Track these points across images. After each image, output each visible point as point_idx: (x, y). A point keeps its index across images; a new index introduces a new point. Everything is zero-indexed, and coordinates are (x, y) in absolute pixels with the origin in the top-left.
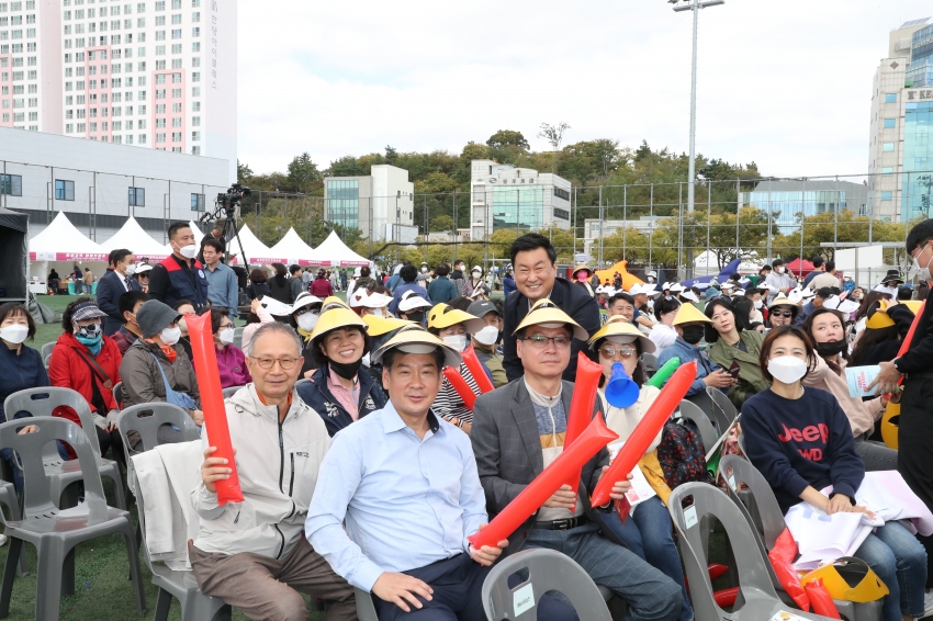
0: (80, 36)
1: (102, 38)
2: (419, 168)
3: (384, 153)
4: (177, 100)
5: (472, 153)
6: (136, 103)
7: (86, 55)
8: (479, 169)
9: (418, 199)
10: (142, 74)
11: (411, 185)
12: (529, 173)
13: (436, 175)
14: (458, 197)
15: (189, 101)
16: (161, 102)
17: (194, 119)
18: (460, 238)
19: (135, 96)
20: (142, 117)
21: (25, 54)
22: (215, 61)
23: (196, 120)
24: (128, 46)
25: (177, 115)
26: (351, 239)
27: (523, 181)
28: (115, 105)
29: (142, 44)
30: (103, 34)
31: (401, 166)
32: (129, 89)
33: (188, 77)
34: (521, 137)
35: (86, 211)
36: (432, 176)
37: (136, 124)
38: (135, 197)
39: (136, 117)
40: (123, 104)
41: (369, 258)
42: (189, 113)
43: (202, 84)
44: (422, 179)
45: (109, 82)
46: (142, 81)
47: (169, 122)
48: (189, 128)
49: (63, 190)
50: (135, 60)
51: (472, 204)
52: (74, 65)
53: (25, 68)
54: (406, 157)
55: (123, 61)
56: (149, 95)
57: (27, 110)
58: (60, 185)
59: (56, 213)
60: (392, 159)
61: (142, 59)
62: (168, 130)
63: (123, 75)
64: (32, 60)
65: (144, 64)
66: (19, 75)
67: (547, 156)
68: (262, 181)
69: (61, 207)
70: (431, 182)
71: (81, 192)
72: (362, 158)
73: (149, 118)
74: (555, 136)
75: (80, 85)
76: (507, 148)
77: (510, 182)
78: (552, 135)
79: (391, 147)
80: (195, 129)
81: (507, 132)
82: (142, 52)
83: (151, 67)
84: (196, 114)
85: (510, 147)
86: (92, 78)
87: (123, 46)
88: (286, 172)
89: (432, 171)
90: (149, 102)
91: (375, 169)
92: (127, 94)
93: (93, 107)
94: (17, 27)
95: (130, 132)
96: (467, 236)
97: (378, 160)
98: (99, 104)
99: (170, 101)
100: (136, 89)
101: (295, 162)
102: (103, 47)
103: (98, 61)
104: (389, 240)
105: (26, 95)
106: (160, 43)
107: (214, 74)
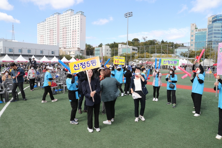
0: (62, 26)
10: (70, 31)
15: (77, 35)
19: (70, 35)
21: (55, 29)
22: (81, 29)
25: (75, 38)
28: (67, 36)
30: (65, 25)
33: (77, 31)
37: (70, 39)
39: (70, 38)
42: (77, 37)
43: (79, 32)
45: (66, 33)
47: (74, 39)
48: (77, 40)
50: (70, 29)
51: (118, 52)
52: (61, 30)
53: (55, 31)
55: (68, 29)
57: (55, 38)
62: (74, 40)
63: (68, 32)
66: (54, 33)
73: (71, 38)
75: (62, 34)
82: (71, 27)
83: (72, 30)
86: (64, 32)
87: (68, 27)
90: (71, 36)
93: (64, 37)
94: (54, 25)
95: (69, 41)
99: (74, 35)
102: (65, 27)
103: (64, 30)
105: (55, 36)
106: (73, 26)
107: (81, 31)
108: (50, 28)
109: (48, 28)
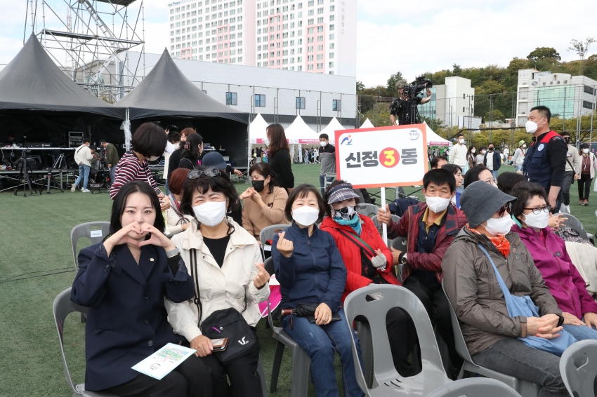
0: (266, 9)
1: (278, 9)
2: (477, 78)
3: (452, 69)
4: (320, 43)
5: (516, 66)
6: (296, 47)
7: (269, 20)
8: (524, 76)
9: (477, 99)
10: (300, 28)
11: (473, 89)
12: (563, 77)
13: (490, 82)
14: (505, 97)
15: (327, 42)
16: (311, 45)
17: (330, 54)
18: (508, 125)
19: (296, 42)
20: (300, 55)
21: (236, 24)
22: (343, 17)
23: (331, 55)
24: (292, 12)
25: (320, 53)
26: (435, 126)
27: (559, 82)
28: (285, 49)
29: (300, 10)
30: (278, 6)
31: (464, 77)
32: (292, 39)
33: (327, 28)
34: (554, 51)
35: (272, 113)
36: (487, 83)
37: (296, 60)
38: (300, 102)
39: (296, 55)
40: (289, 48)
41: (448, 140)
42: (327, 50)
43: (334, 32)
44: (479, 86)
45: (281, 35)
46: (300, 33)
47: (315, 57)
48: (327, 60)
49: (259, 100)
50: (296, 20)
51: (518, 101)
52: (262, 27)
53: (236, 32)
54: (467, 71)
55: (289, 22)
56: (304, 41)
57: (237, 56)
58: (257, 98)
59: (256, 115)
60: (458, 72)
61: (300, 20)
62: (315, 61)
63: (289, 30)
64: (240, 26)
65: (301, 22)
66: (233, 36)
67: (575, 64)
68: (371, 92)
69: (259, 111)
70: (485, 87)
71: (269, 101)
72: (436, 73)
73: (303, 55)
74: (582, 49)
75: (266, 39)
76: (544, 59)
77: (548, 84)
78: (580, 48)
79: (457, 65)
80: (331, 60)
81: (543, 48)
82: (300, 15)
83: (305, 24)
84: (332, 51)
85: (545, 60)
86: (272, 33)
87: (289, 12)
88: (386, 85)
89: (486, 80)
90: (304, 46)
91: (448, 80)
92: (291, 42)
93: (272, 51)
94: (232, 8)
95: (292, 65)
96: (513, 123)
97: (448, 74)
98: (275, 49)
99: (316, 44)
100: (296, 38)
101: (392, 79)
102: (278, 14)
103: (275, 23)
104: (460, 127)
105: (237, 47)
106: (311, 8)
107: (343, 25)
108: (218, 19)
109: (210, 21)
